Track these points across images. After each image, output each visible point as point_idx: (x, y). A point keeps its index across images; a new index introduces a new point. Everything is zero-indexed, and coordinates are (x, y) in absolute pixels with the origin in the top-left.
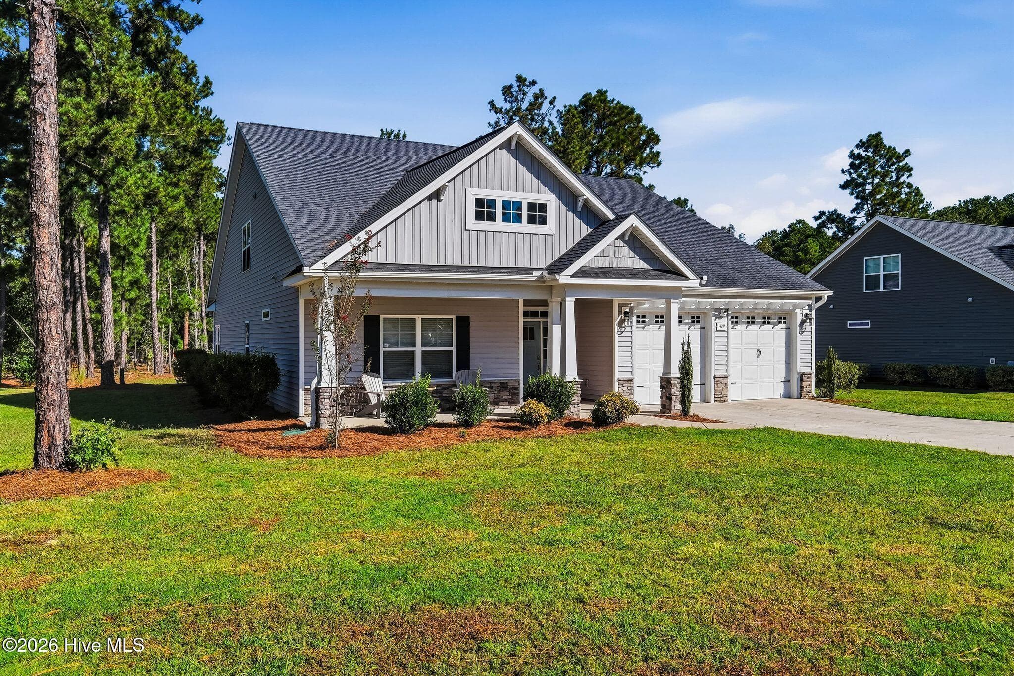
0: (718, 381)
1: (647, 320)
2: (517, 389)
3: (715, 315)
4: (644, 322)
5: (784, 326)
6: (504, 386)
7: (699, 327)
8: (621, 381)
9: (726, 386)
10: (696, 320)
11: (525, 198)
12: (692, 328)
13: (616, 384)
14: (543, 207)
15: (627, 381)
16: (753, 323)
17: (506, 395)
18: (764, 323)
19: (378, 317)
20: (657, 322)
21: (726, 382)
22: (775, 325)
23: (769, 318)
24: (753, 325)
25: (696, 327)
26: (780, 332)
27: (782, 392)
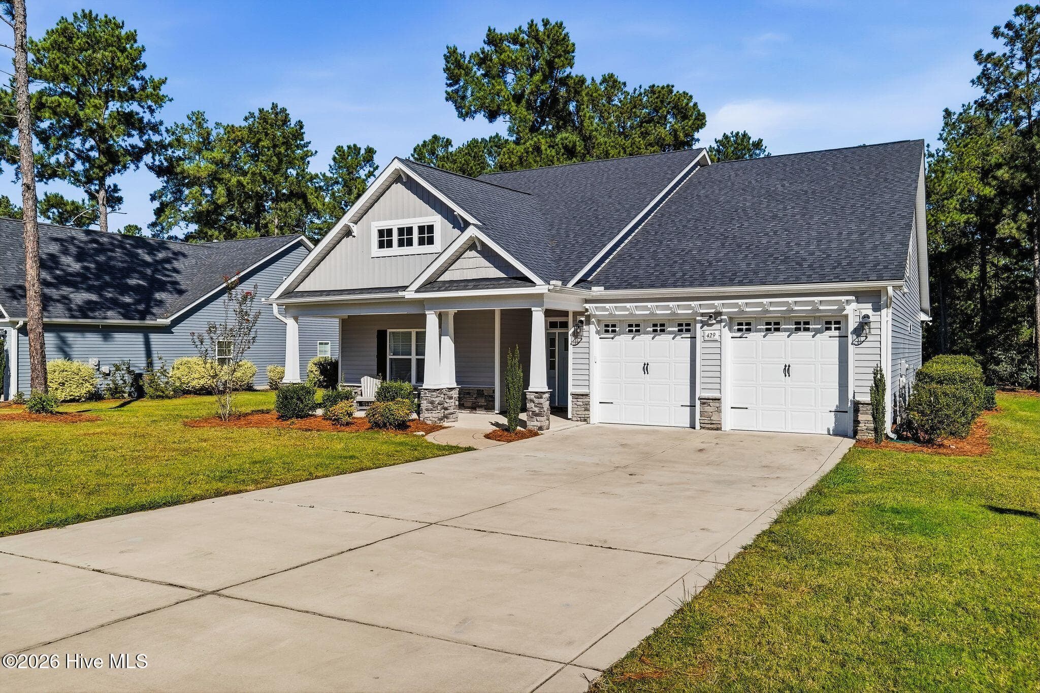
0: (704, 403)
1: (617, 329)
2: (493, 397)
3: (702, 322)
4: (614, 331)
5: (837, 333)
6: (480, 393)
7: (689, 336)
8: (576, 396)
9: (719, 410)
10: (684, 328)
11: (415, 222)
12: (678, 337)
13: (570, 398)
14: (431, 228)
15: (582, 395)
16: (777, 330)
17: (482, 401)
18: (798, 329)
19: (386, 331)
20: (631, 331)
21: (718, 405)
22: (817, 332)
23: (807, 323)
24: (776, 333)
25: (684, 336)
26: (828, 342)
27: (832, 426)
